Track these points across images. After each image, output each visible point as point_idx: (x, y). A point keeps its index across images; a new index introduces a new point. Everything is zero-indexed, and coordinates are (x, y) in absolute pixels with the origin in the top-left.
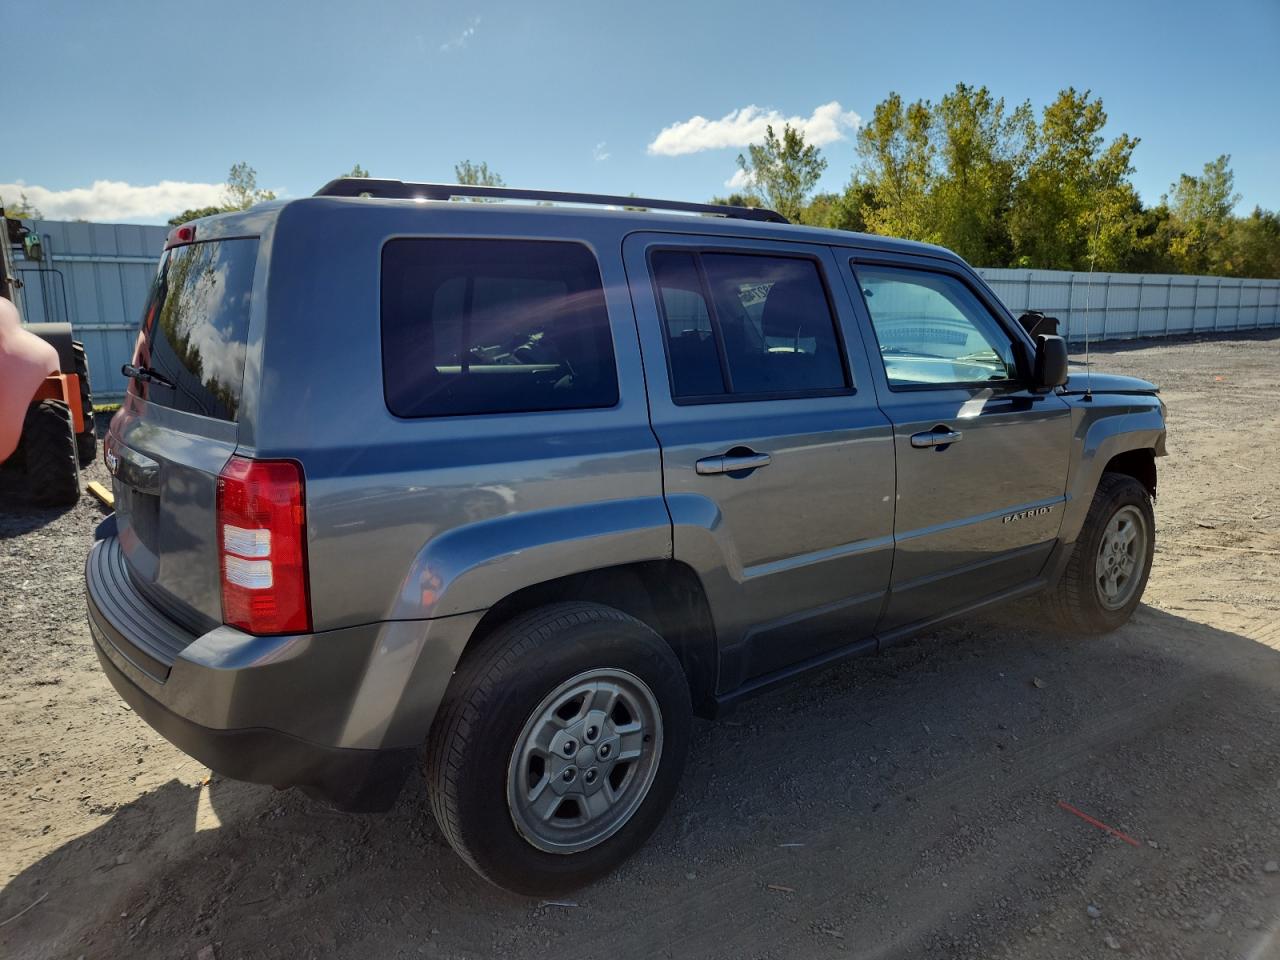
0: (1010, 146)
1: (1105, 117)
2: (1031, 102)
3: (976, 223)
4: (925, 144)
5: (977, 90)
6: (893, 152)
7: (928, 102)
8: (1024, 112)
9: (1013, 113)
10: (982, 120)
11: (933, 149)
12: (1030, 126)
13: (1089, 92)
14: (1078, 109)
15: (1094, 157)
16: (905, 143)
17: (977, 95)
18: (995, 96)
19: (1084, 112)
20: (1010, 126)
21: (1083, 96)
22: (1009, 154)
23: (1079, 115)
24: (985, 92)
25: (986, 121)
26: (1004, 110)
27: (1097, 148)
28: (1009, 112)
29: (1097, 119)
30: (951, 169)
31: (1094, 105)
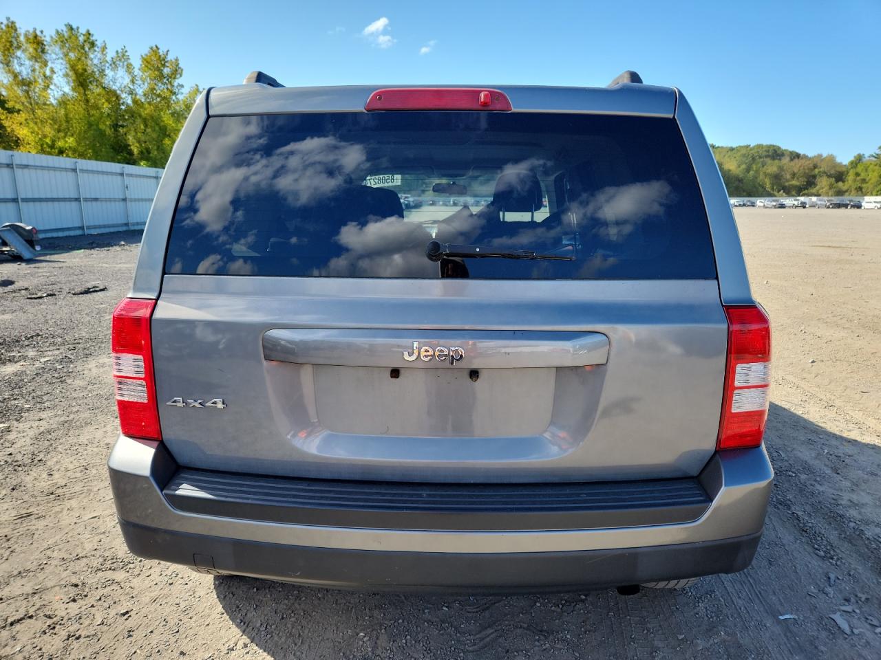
0: (118, 79)
1: (182, 70)
2: (126, 49)
3: (102, 134)
4: (46, 65)
5: (83, 30)
6: (17, 68)
7: (42, 32)
8: (122, 56)
9: (114, 54)
10: (92, 56)
11: (53, 71)
12: (129, 68)
13: (168, 51)
14: (163, 61)
15: (180, 97)
16: (27, 62)
17: (84, 35)
18: (98, 38)
19: (166, 64)
20: (114, 65)
21: (165, 53)
22: (118, 85)
23: (164, 65)
24: (90, 34)
25: (95, 57)
26: (107, 50)
27: (180, 91)
28: (110, 54)
29: (176, 72)
30: (74, 89)
31: (173, 61)
